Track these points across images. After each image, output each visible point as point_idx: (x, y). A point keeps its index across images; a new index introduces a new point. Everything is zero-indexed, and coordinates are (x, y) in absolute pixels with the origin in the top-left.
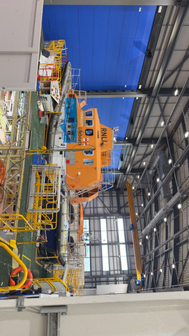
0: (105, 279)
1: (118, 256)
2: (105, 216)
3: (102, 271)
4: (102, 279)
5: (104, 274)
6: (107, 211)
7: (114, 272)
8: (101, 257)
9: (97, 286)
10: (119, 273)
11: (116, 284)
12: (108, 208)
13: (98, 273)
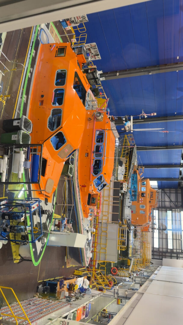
0: (169, 255)
1: (180, 240)
2: (171, 209)
3: (167, 248)
4: (167, 254)
5: (169, 251)
6: (172, 205)
7: (177, 251)
8: (167, 239)
9: (163, 259)
10: (180, 251)
11: (177, 259)
12: (174, 202)
13: (164, 250)
